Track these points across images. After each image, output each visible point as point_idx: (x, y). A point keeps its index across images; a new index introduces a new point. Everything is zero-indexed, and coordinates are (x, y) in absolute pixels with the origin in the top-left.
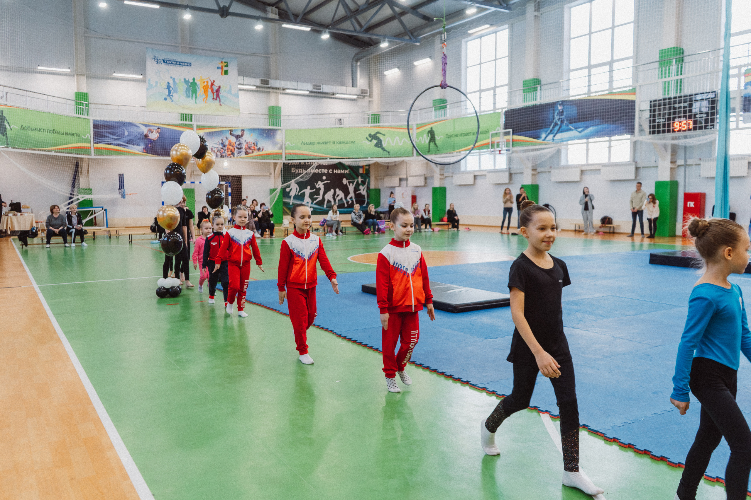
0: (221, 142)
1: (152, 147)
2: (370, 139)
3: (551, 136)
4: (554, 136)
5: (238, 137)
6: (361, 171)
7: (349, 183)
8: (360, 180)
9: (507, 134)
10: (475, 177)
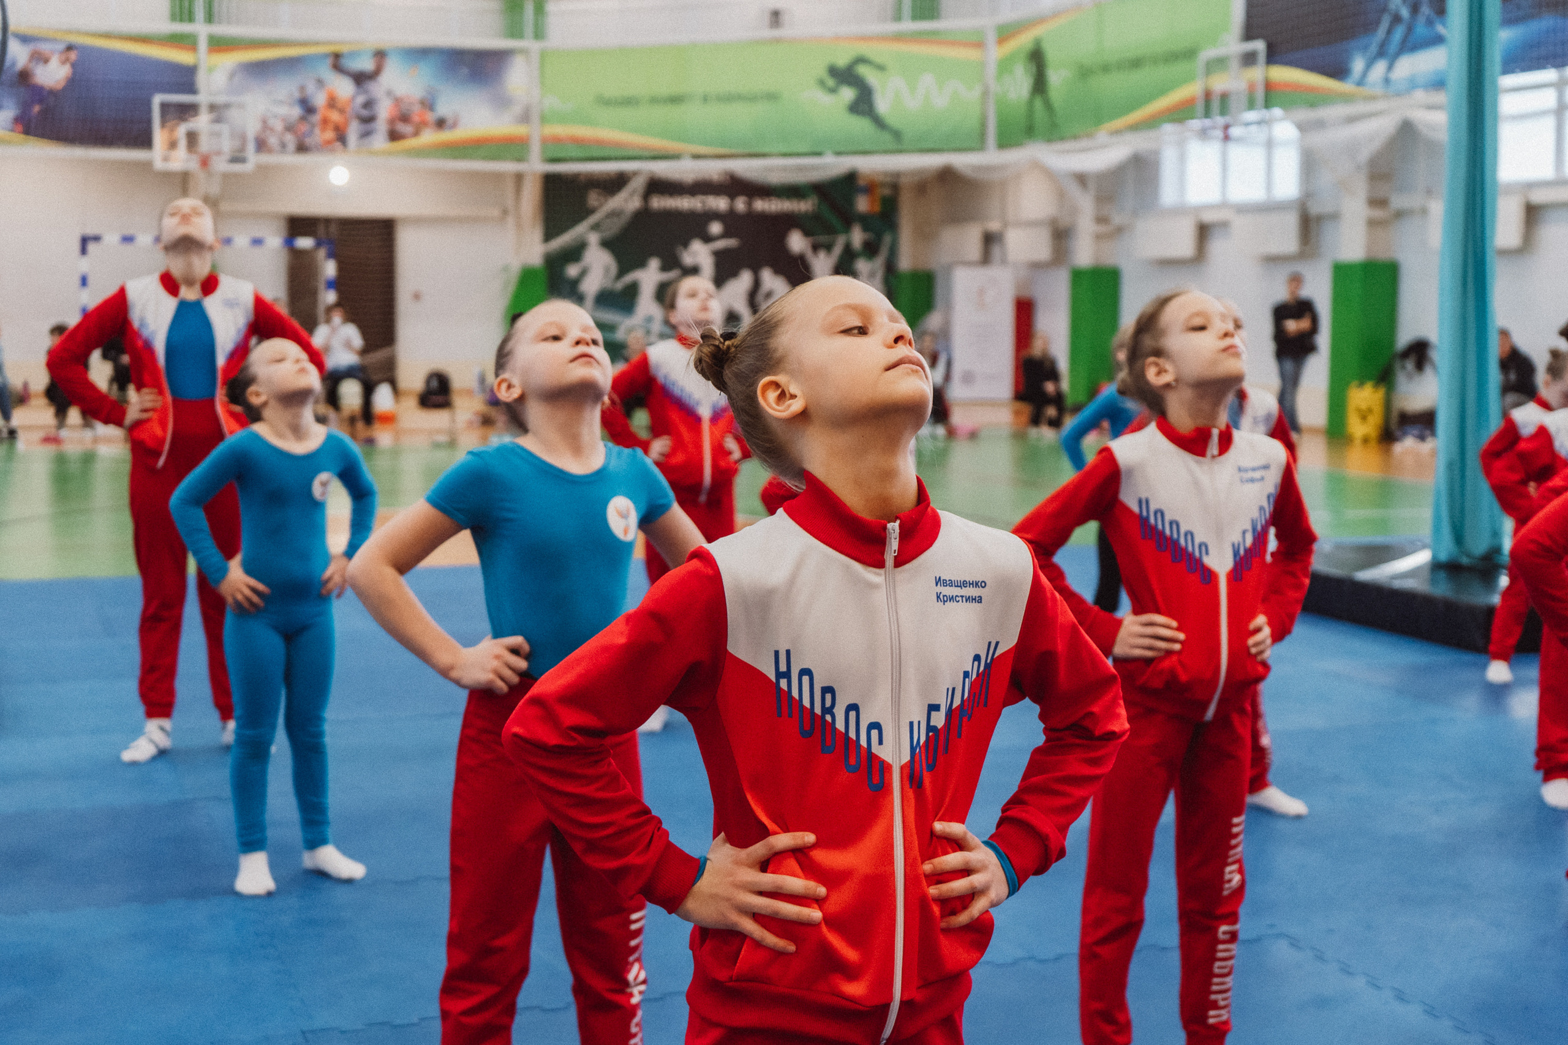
0: (297, 95)
1: (44, 113)
2: (831, 82)
3: (1380, 67)
4: (1390, 67)
5: (361, 79)
6: (862, 204)
7: (815, 248)
8: (857, 237)
9: (1249, 59)
10: (1204, 232)
